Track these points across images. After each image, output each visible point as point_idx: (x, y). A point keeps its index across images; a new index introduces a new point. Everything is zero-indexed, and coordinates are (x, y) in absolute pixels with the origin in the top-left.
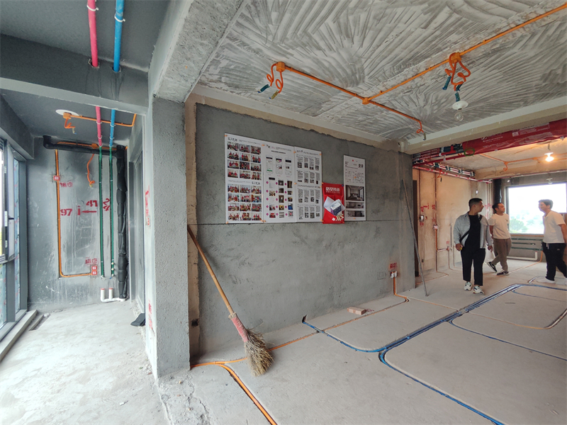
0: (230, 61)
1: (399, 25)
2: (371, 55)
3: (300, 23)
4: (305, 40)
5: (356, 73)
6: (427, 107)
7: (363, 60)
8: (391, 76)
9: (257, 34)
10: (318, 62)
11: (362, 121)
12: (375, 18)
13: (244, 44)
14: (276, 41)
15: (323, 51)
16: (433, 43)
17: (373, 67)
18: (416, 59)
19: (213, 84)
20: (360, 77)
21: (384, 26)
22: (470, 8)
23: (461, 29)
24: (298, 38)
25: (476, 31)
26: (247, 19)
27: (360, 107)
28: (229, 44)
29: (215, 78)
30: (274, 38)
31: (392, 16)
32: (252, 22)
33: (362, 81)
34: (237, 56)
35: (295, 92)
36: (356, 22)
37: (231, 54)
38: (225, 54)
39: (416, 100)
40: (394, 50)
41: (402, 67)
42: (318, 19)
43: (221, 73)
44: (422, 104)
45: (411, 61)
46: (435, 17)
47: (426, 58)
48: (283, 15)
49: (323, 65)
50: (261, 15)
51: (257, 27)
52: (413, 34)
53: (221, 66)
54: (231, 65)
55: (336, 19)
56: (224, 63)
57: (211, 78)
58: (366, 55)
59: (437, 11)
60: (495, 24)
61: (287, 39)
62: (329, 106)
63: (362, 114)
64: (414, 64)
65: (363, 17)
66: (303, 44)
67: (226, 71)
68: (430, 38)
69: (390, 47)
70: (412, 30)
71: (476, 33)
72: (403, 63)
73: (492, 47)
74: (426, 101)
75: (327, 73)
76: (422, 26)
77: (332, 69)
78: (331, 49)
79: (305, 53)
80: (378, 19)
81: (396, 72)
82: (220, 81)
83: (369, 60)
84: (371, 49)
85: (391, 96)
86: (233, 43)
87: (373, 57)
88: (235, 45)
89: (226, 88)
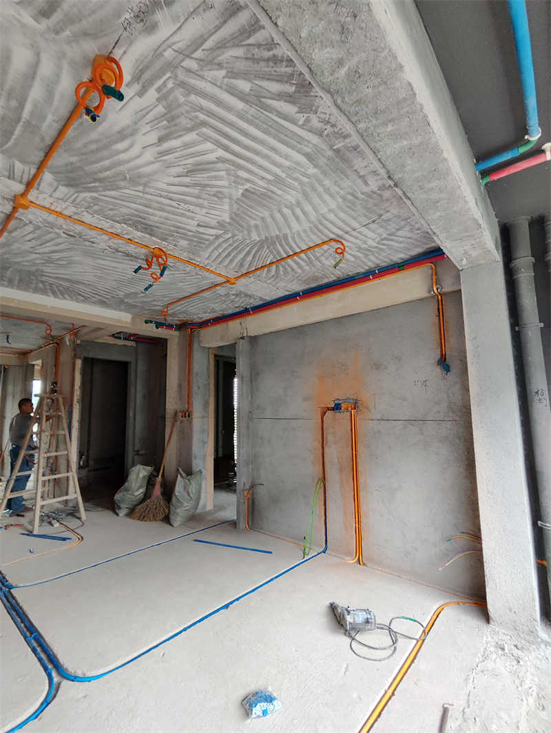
1: (205, 210)
2: (151, 195)
5: (102, 182)
8: (105, 216)
10: (126, 134)
15: (157, 144)
21: (205, 199)
31: (219, 203)
33: (81, 189)
40: (164, 211)
41: (130, 222)
45: (142, 226)
46: (213, 228)
48: (246, 101)
50: (249, 63)
52: (188, 220)
55: (220, 160)
58: (149, 190)
59: (219, 228)
68: (182, 231)
69: (167, 207)
70: (196, 219)
76: (201, 224)
80: (216, 194)
83: (139, 194)
84: (165, 193)
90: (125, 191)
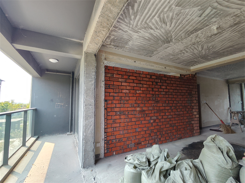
0: (115, 36)
1: (187, 16)
2: (175, 30)
3: (143, 19)
4: (146, 26)
5: (169, 38)
6: (203, 51)
7: (172, 32)
8: (185, 38)
9: (125, 25)
10: (151, 34)
11: (172, 58)
12: (176, 14)
13: (120, 29)
14: (133, 27)
15: (154, 30)
16: (204, 23)
17: (176, 35)
18: (196, 30)
19: (108, 46)
20: (170, 39)
21: (180, 18)
22: (221, 6)
23: (217, 16)
24: (143, 25)
25: (225, 16)
26: (121, 19)
27: (171, 53)
28: (114, 30)
29: (109, 43)
30: (133, 26)
31: (184, 13)
32: (124, 20)
33: (171, 41)
34: (118, 34)
35: (142, 47)
36: (168, 17)
37: (115, 34)
38: (113, 33)
39: (197, 48)
40: (186, 27)
41: (190, 34)
42: (151, 17)
43: (111, 41)
44: (200, 49)
45: (194, 31)
46: (204, 11)
47: (201, 29)
48: (136, 16)
49: (154, 36)
50: (127, 17)
51: (125, 22)
52: (194, 20)
53: (111, 38)
54: (115, 38)
55: (159, 16)
56: (112, 37)
57: (107, 43)
58: (173, 30)
59: (205, 9)
60: (234, 13)
61: (138, 26)
62: (157, 52)
63: (172, 55)
64: (195, 32)
65: (171, 14)
66: (145, 27)
67: (113, 40)
68: (202, 21)
69: (184, 26)
70: (194, 18)
71: (225, 17)
72: (190, 32)
73: (234, 22)
74: (202, 48)
75: (156, 38)
76: (198, 16)
77: (157, 37)
78: (157, 28)
79: (146, 31)
80: (178, 15)
81: (187, 36)
82: (111, 45)
83: (174, 32)
84: (175, 27)
85: (185, 47)
86: (116, 29)
87: (176, 30)
88: (117, 30)
89: (113, 47)
90: (172, 35)
